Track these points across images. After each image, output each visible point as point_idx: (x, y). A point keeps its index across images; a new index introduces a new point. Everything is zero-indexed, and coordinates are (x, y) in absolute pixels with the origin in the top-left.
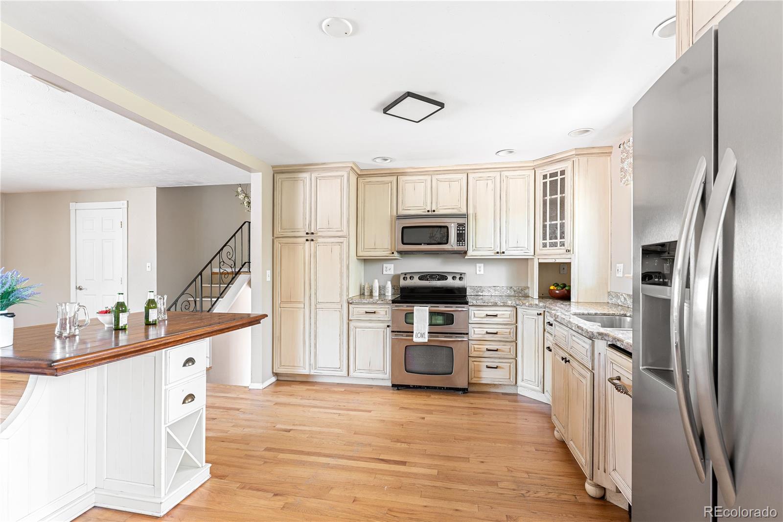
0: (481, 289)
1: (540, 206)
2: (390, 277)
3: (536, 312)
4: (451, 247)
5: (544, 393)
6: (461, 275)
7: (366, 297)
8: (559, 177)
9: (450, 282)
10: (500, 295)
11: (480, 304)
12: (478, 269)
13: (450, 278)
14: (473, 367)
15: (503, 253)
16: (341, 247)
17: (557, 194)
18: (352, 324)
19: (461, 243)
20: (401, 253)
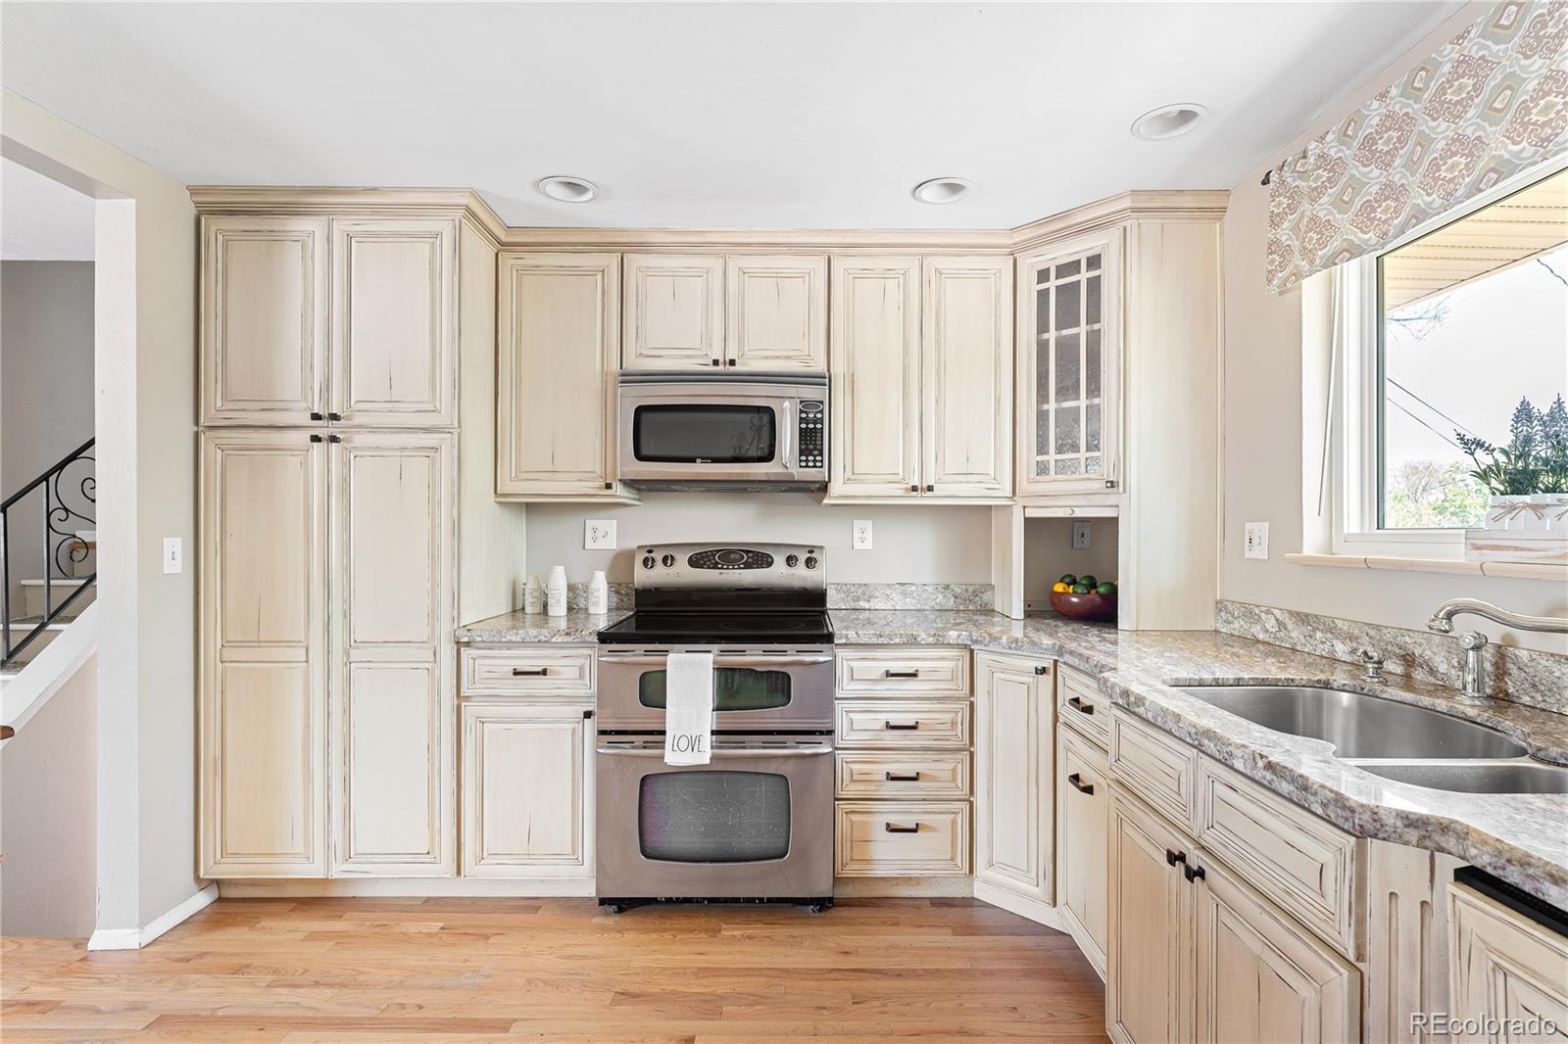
0: (865, 590)
1: (1029, 357)
2: (607, 560)
3: (1033, 664)
4: (781, 470)
5: (1055, 905)
6: (811, 552)
7: (529, 620)
8: (1084, 276)
9: (778, 574)
10: (919, 607)
11: (868, 641)
12: (857, 535)
13: (779, 560)
14: (847, 829)
15: (930, 488)
16: (432, 466)
17: (1077, 324)
18: (469, 711)
19: (811, 458)
20: (631, 484)
